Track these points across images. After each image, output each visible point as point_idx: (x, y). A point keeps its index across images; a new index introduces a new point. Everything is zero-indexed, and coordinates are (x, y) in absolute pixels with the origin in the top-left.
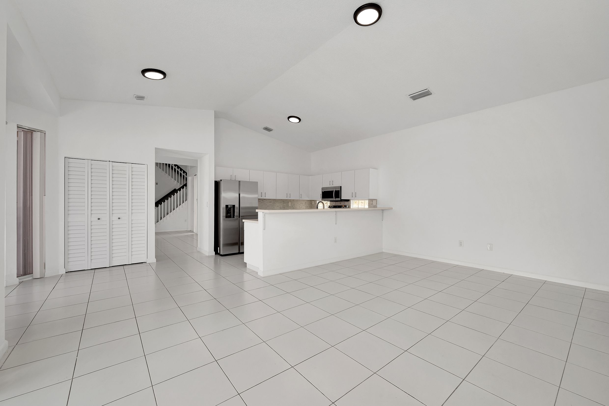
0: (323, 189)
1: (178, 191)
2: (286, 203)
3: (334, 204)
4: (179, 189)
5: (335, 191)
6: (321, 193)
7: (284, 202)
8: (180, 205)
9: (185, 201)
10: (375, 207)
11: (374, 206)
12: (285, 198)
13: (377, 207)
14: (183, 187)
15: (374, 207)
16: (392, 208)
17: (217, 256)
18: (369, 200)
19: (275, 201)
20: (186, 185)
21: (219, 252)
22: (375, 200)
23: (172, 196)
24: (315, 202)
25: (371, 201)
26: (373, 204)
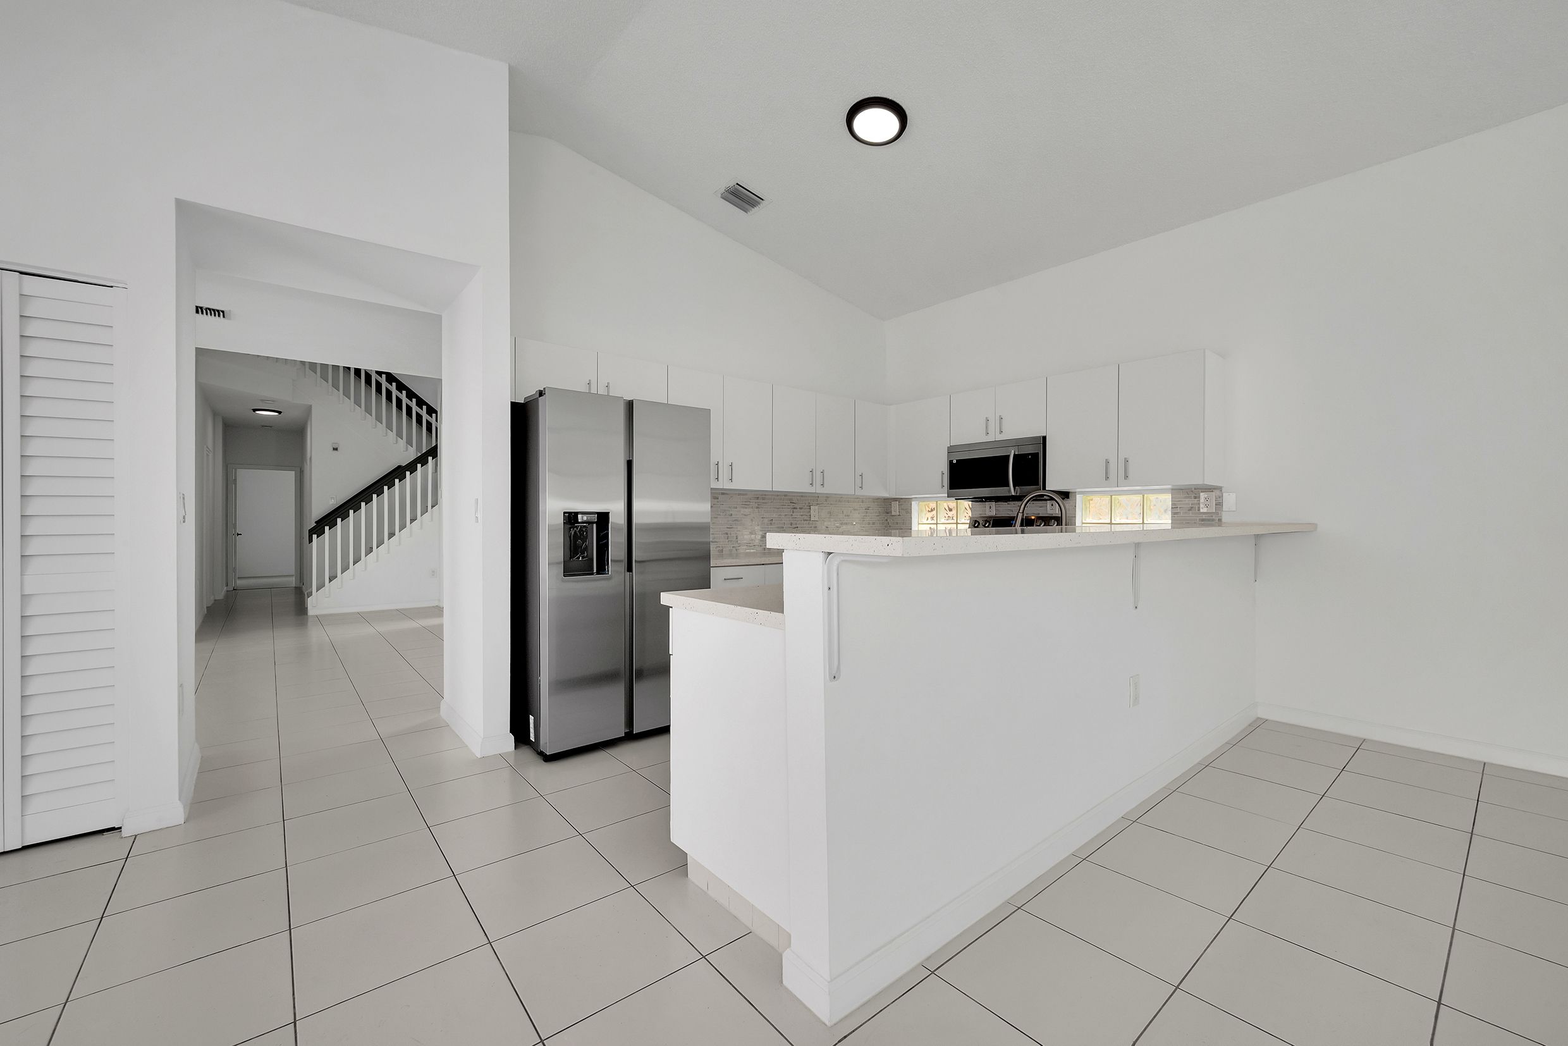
0: (951, 450)
1: (408, 473)
2: (801, 508)
3: (992, 510)
4: (412, 467)
5: (1015, 455)
6: (945, 468)
7: (796, 506)
8: (412, 520)
9: (433, 507)
10: (1212, 520)
11: (1204, 517)
12: (802, 487)
13: (1220, 520)
14: (422, 460)
15: (1203, 520)
16: (1314, 526)
17: (526, 753)
18: (1177, 491)
19: (763, 499)
20: (433, 452)
21: (532, 738)
22: (1210, 489)
23: (386, 488)
24: (901, 505)
25: (1190, 497)
26: (1199, 510)
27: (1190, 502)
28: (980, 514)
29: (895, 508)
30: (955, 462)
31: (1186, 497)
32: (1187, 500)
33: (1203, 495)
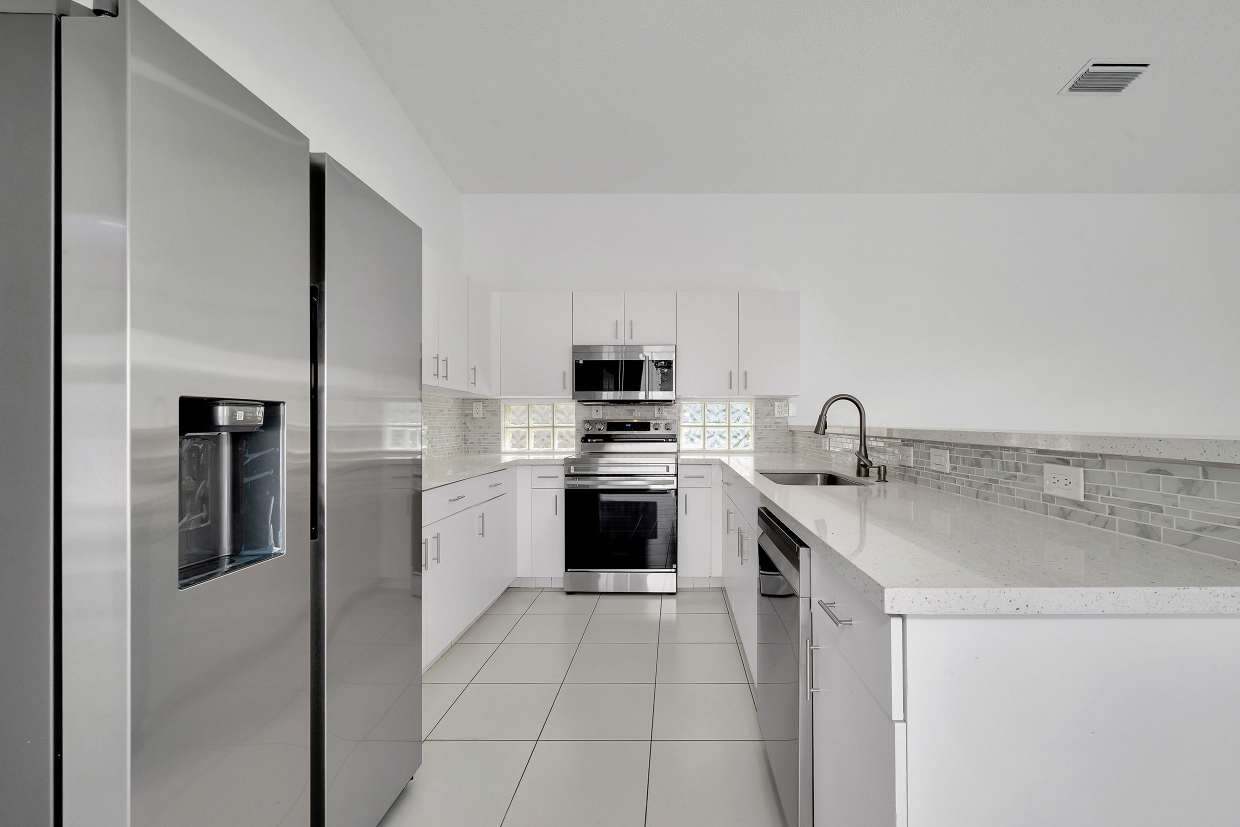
6: (572, 368)
11: (777, 420)
18: (758, 400)
24: (485, 406)
25: (768, 405)
26: (774, 415)
27: (767, 409)
28: (586, 418)
29: (478, 411)
30: (581, 362)
31: (765, 406)
32: (766, 407)
33: (777, 404)
